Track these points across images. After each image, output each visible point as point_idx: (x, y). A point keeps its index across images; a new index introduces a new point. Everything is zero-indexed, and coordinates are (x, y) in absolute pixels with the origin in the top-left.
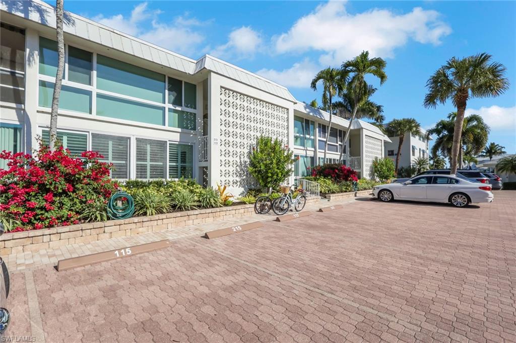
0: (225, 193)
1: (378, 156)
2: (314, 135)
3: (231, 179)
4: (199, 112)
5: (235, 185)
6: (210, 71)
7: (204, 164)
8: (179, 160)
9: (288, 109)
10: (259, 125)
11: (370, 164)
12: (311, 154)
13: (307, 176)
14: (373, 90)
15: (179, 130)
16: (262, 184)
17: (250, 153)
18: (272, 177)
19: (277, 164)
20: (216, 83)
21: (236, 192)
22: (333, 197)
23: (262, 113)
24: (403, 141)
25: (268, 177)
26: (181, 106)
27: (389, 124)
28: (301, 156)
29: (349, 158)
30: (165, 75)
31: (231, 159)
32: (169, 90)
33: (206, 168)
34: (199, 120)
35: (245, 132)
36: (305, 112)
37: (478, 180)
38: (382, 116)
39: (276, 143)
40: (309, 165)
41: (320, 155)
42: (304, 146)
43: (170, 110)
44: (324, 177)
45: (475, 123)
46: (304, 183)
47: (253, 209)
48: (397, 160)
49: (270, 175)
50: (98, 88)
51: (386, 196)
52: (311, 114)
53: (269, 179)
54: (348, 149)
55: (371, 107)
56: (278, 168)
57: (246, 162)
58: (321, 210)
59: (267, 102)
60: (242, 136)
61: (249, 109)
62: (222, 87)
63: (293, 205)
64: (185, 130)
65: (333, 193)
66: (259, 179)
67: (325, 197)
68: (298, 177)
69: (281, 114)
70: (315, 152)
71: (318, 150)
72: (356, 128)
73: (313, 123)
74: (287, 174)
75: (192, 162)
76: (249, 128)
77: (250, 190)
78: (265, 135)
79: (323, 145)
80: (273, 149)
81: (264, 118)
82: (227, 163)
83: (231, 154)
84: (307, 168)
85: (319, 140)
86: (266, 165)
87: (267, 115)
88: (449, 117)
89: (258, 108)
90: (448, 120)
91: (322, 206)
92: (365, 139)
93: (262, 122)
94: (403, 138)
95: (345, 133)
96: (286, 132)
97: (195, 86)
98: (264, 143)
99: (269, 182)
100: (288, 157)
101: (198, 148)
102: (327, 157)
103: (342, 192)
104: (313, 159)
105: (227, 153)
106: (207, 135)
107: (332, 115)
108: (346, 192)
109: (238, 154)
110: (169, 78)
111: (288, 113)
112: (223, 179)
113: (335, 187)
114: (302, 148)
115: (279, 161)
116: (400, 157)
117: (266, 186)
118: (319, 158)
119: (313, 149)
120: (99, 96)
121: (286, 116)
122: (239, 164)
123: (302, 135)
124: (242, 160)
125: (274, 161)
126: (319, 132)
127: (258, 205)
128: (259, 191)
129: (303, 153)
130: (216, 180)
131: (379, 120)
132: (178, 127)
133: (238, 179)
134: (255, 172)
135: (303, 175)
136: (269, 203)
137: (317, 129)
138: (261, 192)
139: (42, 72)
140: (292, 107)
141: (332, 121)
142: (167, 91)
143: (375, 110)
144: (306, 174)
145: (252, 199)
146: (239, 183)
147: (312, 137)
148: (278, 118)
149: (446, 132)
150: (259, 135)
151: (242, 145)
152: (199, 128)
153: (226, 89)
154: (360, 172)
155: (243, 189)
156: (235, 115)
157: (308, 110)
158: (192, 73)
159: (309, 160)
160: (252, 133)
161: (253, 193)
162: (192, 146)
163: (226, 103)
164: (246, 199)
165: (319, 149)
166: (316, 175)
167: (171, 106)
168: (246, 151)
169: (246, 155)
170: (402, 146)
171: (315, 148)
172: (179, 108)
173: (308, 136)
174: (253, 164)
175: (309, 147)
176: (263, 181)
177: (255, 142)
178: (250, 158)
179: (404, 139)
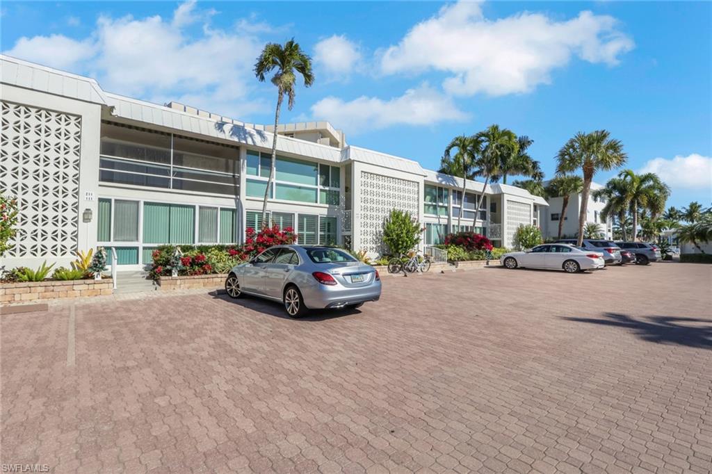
0: (365, 256)
1: (523, 223)
2: (449, 202)
3: (369, 245)
4: (342, 190)
5: (372, 251)
6: (354, 161)
7: (347, 233)
8: (326, 229)
9: (418, 183)
10: (391, 200)
11: (515, 231)
12: (444, 222)
13: (440, 243)
14: (529, 142)
15: (327, 206)
16: (395, 250)
17: (384, 224)
18: (402, 244)
19: (406, 234)
20: (357, 169)
21: (373, 256)
22: (461, 264)
23: (394, 189)
24: (567, 203)
25: (399, 244)
26: (329, 186)
27: (551, 182)
28: (434, 224)
29: (489, 225)
30: (317, 163)
31: (369, 229)
32: (321, 174)
33: (349, 237)
34: (342, 197)
35: (380, 206)
36: (437, 182)
37: (605, 249)
38: (540, 173)
39: (406, 215)
40: (442, 233)
41: (454, 222)
42: (437, 214)
43: (321, 190)
44: (456, 246)
45: (651, 183)
46: (434, 251)
47: (387, 269)
48: (560, 226)
49: (400, 243)
50: (277, 179)
51: (511, 263)
52: (444, 183)
53: (400, 246)
54: (489, 215)
55: (525, 163)
56: (407, 237)
57: (380, 232)
58: (442, 272)
59: (398, 179)
60: (378, 210)
61: (383, 187)
62: (362, 172)
63: (419, 267)
64: (332, 206)
65: (463, 260)
66: (391, 246)
67: (454, 264)
68: (430, 245)
69: (411, 188)
70: (449, 219)
71: (452, 218)
72: (496, 193)
73: (447, 190)
74: (417, 241)
75: (335, 231)
76: (383, 203)
77: (384, 255)
78: (397, 208)
79: (458, 212)
80: (404, 221)
81: (397, 193)
82: (366, 233)
83: (369, 225)
84: (440, 236)
85: (453, 207)
86: (397, 235)
87: (399, 190)
88: (620, 175)
89: (391, 184)
90: (618, 178)
91: (444, 269)
92: (506, 205)
93: (394, 196)
94: (567, 198)
95: (479, 196)
96: (416, 203)
97: (339, 168)
98: (396, 215)
99: (400, 249)
100: (417, 227)
101: (341, 220)
102: (461, 224)
103: (472, 259)
104: (446, 227)
105: (366, 225)
106: (350, 209)
107: (466, 180)
108: (477, 260)
109: (375, 226)
110: (321, 165)
111: (418, 186)
112: (363, 245)
113: (464, 255)
114: (434, 216)
115: (408, 231)
116: (564, 222)
117: (397, 252)
118: (454, 226)
119: (447, 217)
120: (277, 184)
121: (416, 189)
122: (375, 233)
123: (434, 204)
124: (377, 229)
125: (404, 231)
126: (454, 199)
127: (391, 266)
128: (391, 256)
129: (436, 221)
130: (357, 246)
131: (537, 178)
132: (326, 203)
133: (374, 246)
134: (389, 240)
135: (436, 243)
136: (400, 266)
137: (451, 196)
138: (393, 257)
139: (248, 173)
140: (421, 181)
141: (466, 187)
142: (319, 176)
143: (531, 166)
144: (438, 242)
145: (386, 262)
146: (374, 250)
147: (446, 205)
148: (409, 191)
149: (617, 193)
150: (392, 208)
151: (378, 218)
152: (342, 204)
153: (365, 172)
154: (500, 241)
155: (378, 254)
156: (372, 193)
157: (440, 179)
158: (339, 161)
159: (442, 227)
160: (386, 207)
161: (387, 257)
162: (336, 218)
163: (365, 184)
164: (381, 262)
165: (453, 216)
166: (448, 243)
167: (322, 187)
168: (381, 222)
169: (380, 226)
170: (566, 209)
171: (449, 215)
172: (327, 188)
173: (441, 204)
174: (386, 234)
175: (443, 214)
176: (395, 247)
177: (388, 215)
178: (384, 228)
179: (569, 200)
